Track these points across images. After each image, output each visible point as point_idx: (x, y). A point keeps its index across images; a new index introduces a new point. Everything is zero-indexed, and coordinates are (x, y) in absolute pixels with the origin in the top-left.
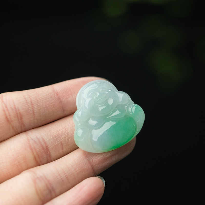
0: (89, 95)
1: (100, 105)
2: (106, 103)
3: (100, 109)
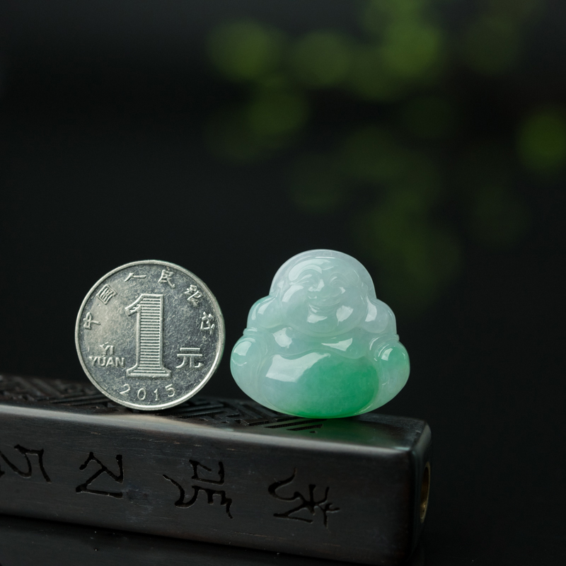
0: (303, 278)
1: (315, 309)
3: (313, 318)
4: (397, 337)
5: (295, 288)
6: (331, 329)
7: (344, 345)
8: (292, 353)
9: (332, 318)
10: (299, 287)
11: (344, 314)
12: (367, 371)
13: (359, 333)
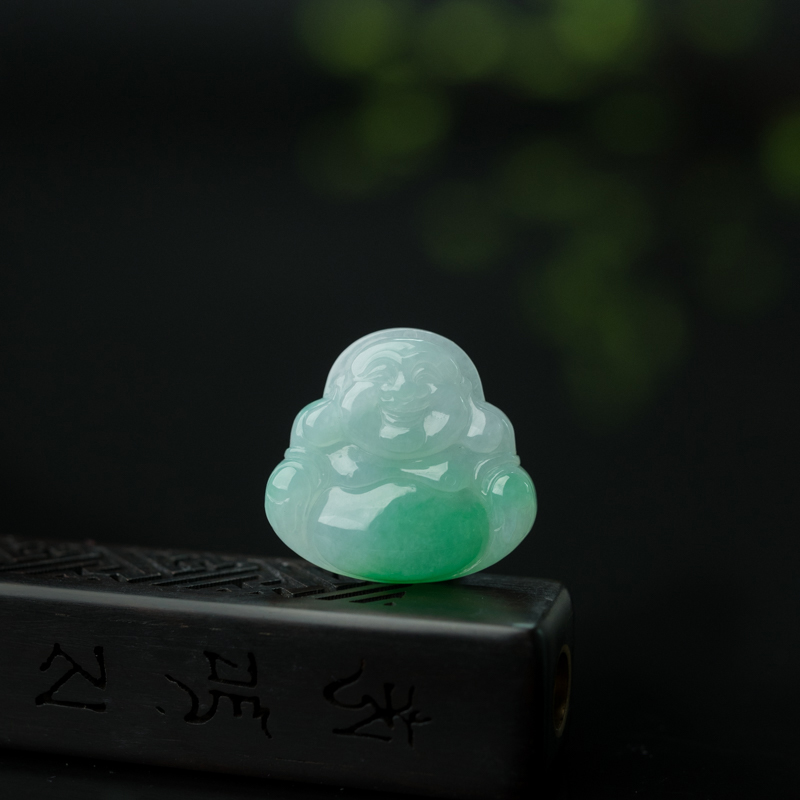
0: (374, 371)
1: (392, 417)
2: (413, 421)
3: (388, 432)
4: (517, 460)
5: (362, 386)
6: (415, 447)
7: (436, 472)
8: (357, 484)
9: (417, 432)
10: (368, 385)
11: (435, 423)
12: (471, 510)
13: (459, 454)
